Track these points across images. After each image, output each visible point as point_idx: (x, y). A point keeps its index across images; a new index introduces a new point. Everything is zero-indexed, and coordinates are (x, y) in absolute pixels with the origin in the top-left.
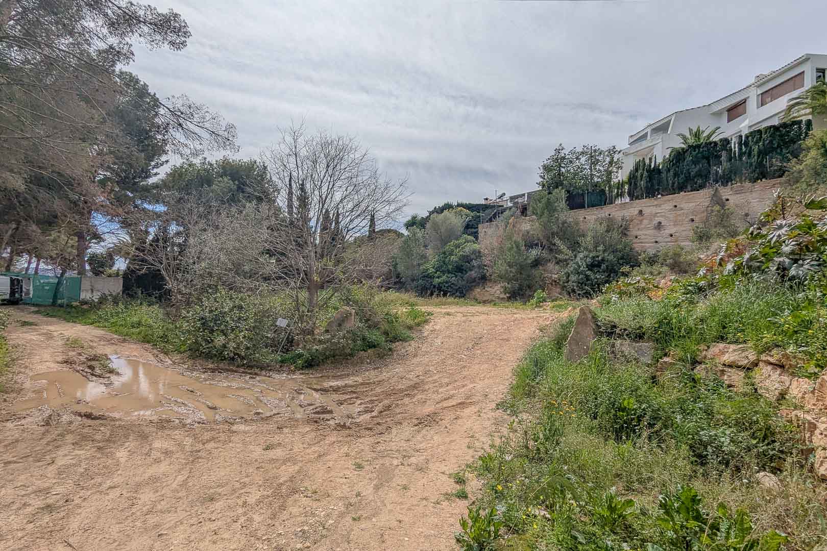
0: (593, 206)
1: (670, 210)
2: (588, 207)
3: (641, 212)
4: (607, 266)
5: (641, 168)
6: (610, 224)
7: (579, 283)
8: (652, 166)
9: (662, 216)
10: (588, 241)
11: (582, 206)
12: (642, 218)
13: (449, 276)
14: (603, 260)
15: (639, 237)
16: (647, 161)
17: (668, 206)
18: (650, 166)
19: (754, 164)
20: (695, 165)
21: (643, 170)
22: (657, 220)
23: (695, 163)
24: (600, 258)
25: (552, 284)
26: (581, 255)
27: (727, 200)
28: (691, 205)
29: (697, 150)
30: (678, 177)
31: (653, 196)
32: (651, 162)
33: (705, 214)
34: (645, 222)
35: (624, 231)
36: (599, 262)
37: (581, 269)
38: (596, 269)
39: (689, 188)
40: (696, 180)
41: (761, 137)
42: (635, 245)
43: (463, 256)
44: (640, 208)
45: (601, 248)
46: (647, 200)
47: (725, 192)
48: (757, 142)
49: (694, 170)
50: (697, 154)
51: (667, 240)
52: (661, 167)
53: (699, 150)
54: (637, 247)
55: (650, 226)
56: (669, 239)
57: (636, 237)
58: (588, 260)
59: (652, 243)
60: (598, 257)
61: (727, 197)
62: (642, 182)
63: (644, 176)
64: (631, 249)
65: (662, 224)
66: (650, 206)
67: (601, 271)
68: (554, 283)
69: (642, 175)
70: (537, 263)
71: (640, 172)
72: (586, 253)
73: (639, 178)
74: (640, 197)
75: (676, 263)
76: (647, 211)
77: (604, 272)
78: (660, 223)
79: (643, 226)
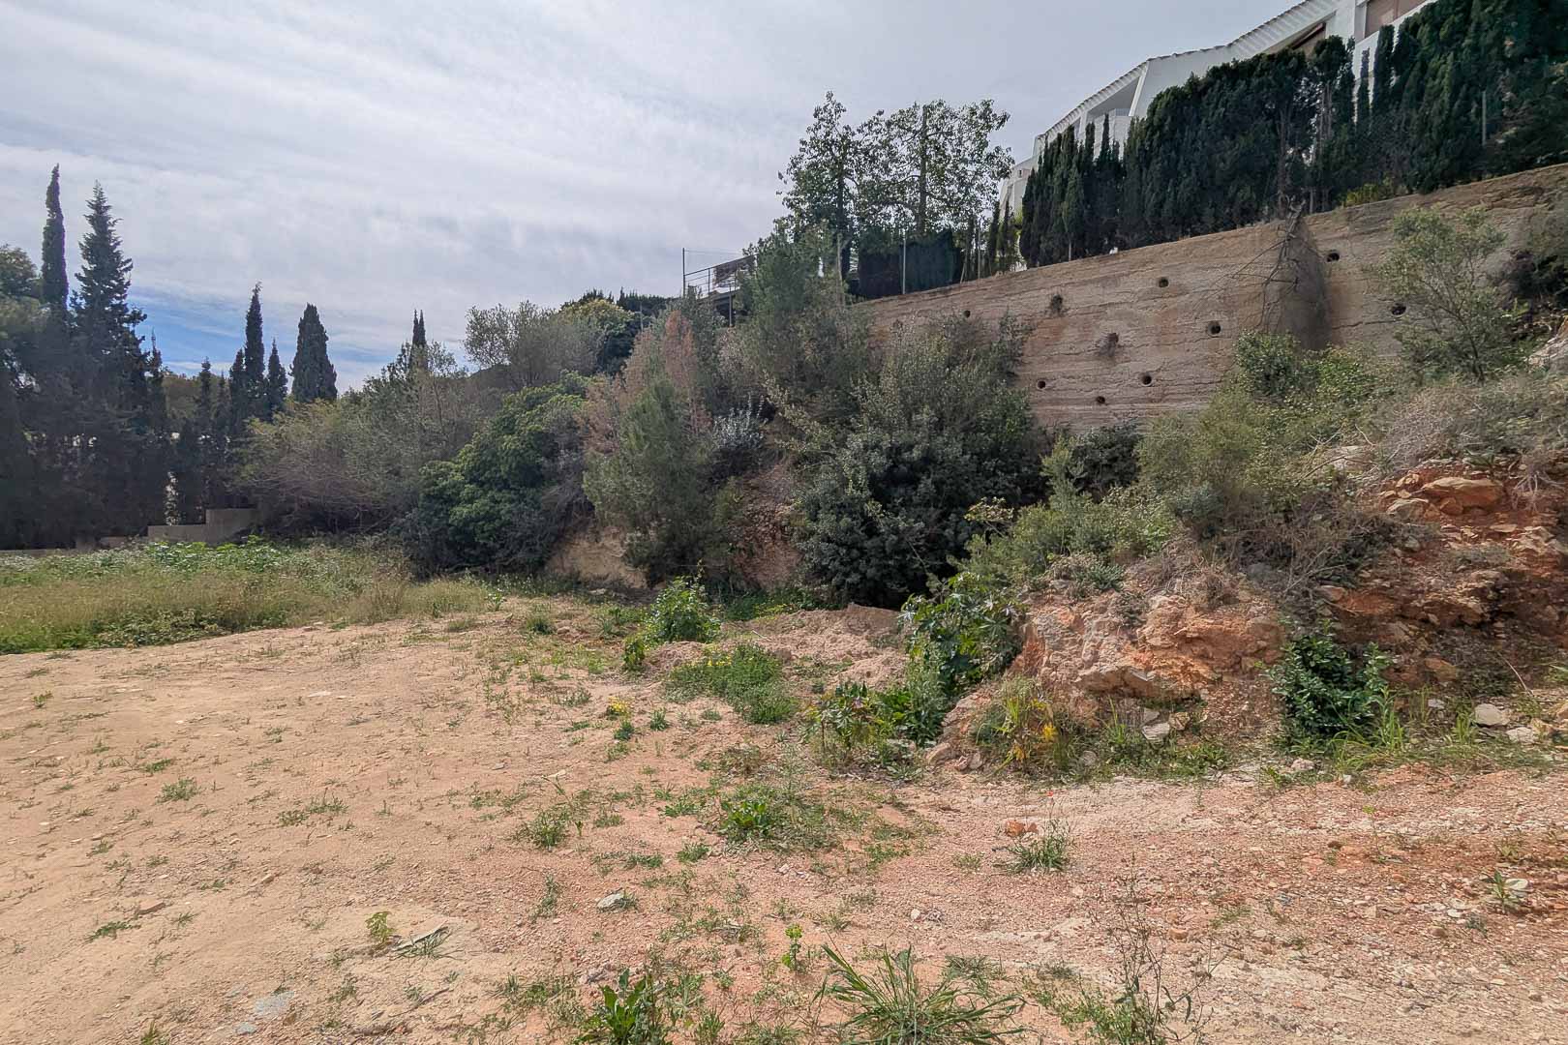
0: (922, 288)
1: (1149, 296)
2: (910, 289)
3: (1057, 301)
4: (938, 484)
5: (1062, 159)
6: (965, 340)
7: (841, 545)
8: (1097, 154)
9: (1120, 316)
10: (884, 395)
11: (892, 289)
12: (1059, 321)
13: (498, 496)
14: (928, 459)
15: (1048, 385)
16: (1081, 137)
17: (1141, 282)
18: (1090, 151)
19: (1437, 121)
20: (1233, 138)
21: (1070, 163)
22: (1108, 326)
23: (1231, 129)
24: (916, 454)
25: (774, 537)
26: (856, 441)
27: (1335, 256)
28: (1212, 276)
29: (1242, 85)
30: (1175, 185)
31: (1100, 250)
32: (1090, 140)
33: (1258, 306)
34: (1070, 334)
35: (1007, 365)
36: (912, 465)
37: (850, 489)
38: (899, 494)
39: (1208, 220)
40: (1232, 190)
41: (1467, 20)
42: (1038, 411)
43: (541, 436)
44: (1055, 291)
45: (925, 416)
46: (1079, 262)
47: (1328, 230)
48: (1452, 41)
49: (1229, 154)
50: (1241, 97)
51: (1132, 393)
52: (1121, 156)
53: (1248, 84)
54: (1044, 414)
55: (1083, 347)
56: (1143, 390)
57: (1042, 385)
58: (877, 459)
59: (1088, 402)
60: (910, 448)
61: (1332, 247)
62: (1065, 205)
63: (1071, 183)
64: (1023, 422)
65: (1121, 342)
66: (1085, 283)
67: (916, 499)
68: (779, 535)
69: (1065, 182)
70: (739, 462)
71: (1058, 171)
72: (870, 434)
73: (1056, 192)
74: (1056, 255)
75: (1223, 500)
76: (1077, 299)
77: (927, 505)
78: (1114, 338)
79: (1062, 349)
